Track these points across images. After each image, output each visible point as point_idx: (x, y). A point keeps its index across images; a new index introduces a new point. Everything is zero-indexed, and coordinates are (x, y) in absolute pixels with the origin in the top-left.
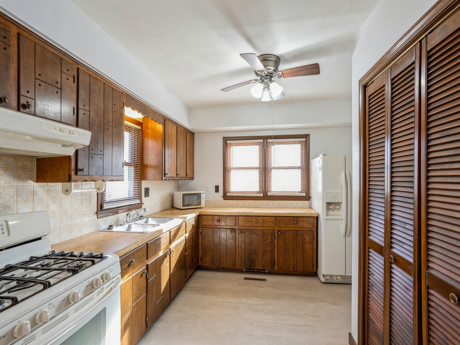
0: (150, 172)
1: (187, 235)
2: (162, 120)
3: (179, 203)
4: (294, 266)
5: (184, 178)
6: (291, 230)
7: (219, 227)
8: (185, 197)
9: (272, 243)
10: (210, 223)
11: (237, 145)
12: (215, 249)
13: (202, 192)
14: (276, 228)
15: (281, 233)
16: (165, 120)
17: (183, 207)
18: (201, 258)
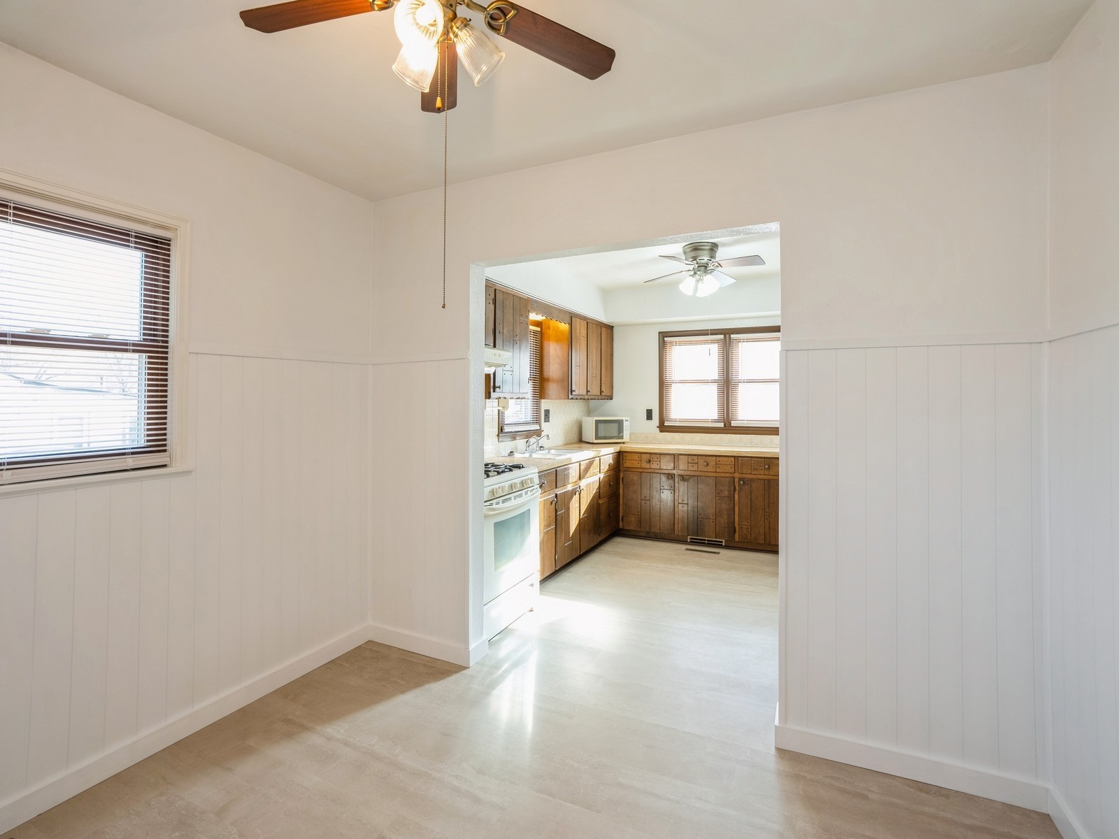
0: (552, 388)
1: (602, 476)
2: (568, 319)
3: (589, 434)
4: (765, 535)
5: (597, 397)
6: (760, 479)
7: (650, 470)
8: (599, 425)
9: (731, 497)
10: (636, 464)
11: (681, 344)
12: (643, 504)
13: (624, 419)
14: (737, 475)
15: (744, 482)
16: (572, 317)
17: (596, 439)
18: (623, 517)
